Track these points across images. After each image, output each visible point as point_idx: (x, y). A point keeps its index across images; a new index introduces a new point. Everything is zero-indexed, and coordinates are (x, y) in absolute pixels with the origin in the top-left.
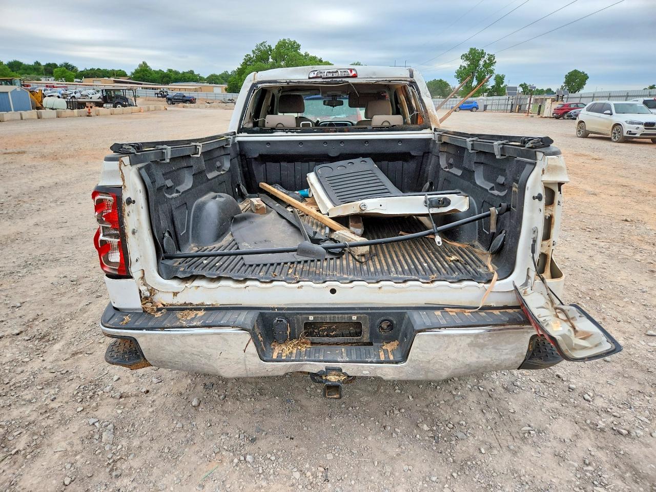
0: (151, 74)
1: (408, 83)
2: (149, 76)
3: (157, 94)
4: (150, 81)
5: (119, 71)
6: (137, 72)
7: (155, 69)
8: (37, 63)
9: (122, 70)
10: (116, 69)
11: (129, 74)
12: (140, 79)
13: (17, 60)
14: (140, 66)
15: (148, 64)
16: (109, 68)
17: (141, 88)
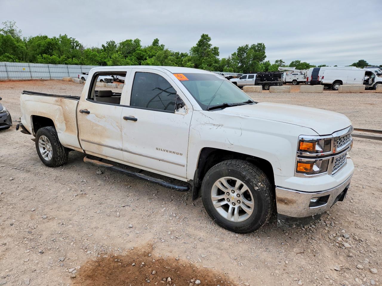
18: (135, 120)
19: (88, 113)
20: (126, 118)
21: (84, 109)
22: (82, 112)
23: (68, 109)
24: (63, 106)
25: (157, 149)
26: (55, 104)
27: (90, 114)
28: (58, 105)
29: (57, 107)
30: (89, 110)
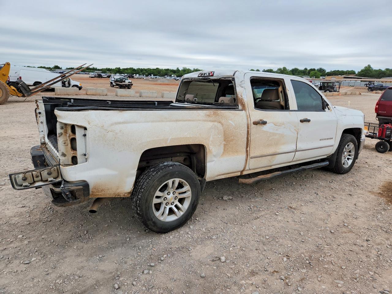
0: (371, 72)
1: (231, 78)
2: (370, 74)
3: (367, 84)
4: (369, 76)
5: (351, 71)
6: (362, 71)
7: (375, 69)
8: (306, 69)
9: (353, 70)
10: (350, 70)
11: (357, 73)
12: (363, 75)
13: (297, 68)
14: (366, 67)
15: (371, 66)
16: (345, 70)
17: (360, 81)
18: (309, 121)
19: (264, 123)
20: (302, 121)
21: (259, 119)
22: (256, 123)
23: (233, 124)
24: (223, 121)
25: (320, 140)
26: (207, 121)
27: (267, 124)
28: (210, 121)
29: (211, 124)
30: (265, 120)
